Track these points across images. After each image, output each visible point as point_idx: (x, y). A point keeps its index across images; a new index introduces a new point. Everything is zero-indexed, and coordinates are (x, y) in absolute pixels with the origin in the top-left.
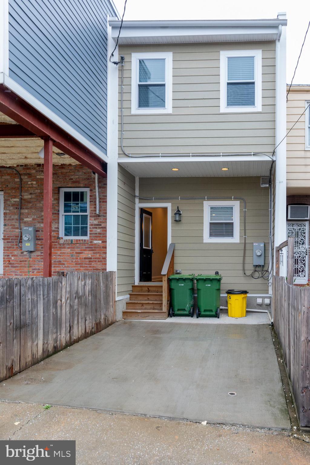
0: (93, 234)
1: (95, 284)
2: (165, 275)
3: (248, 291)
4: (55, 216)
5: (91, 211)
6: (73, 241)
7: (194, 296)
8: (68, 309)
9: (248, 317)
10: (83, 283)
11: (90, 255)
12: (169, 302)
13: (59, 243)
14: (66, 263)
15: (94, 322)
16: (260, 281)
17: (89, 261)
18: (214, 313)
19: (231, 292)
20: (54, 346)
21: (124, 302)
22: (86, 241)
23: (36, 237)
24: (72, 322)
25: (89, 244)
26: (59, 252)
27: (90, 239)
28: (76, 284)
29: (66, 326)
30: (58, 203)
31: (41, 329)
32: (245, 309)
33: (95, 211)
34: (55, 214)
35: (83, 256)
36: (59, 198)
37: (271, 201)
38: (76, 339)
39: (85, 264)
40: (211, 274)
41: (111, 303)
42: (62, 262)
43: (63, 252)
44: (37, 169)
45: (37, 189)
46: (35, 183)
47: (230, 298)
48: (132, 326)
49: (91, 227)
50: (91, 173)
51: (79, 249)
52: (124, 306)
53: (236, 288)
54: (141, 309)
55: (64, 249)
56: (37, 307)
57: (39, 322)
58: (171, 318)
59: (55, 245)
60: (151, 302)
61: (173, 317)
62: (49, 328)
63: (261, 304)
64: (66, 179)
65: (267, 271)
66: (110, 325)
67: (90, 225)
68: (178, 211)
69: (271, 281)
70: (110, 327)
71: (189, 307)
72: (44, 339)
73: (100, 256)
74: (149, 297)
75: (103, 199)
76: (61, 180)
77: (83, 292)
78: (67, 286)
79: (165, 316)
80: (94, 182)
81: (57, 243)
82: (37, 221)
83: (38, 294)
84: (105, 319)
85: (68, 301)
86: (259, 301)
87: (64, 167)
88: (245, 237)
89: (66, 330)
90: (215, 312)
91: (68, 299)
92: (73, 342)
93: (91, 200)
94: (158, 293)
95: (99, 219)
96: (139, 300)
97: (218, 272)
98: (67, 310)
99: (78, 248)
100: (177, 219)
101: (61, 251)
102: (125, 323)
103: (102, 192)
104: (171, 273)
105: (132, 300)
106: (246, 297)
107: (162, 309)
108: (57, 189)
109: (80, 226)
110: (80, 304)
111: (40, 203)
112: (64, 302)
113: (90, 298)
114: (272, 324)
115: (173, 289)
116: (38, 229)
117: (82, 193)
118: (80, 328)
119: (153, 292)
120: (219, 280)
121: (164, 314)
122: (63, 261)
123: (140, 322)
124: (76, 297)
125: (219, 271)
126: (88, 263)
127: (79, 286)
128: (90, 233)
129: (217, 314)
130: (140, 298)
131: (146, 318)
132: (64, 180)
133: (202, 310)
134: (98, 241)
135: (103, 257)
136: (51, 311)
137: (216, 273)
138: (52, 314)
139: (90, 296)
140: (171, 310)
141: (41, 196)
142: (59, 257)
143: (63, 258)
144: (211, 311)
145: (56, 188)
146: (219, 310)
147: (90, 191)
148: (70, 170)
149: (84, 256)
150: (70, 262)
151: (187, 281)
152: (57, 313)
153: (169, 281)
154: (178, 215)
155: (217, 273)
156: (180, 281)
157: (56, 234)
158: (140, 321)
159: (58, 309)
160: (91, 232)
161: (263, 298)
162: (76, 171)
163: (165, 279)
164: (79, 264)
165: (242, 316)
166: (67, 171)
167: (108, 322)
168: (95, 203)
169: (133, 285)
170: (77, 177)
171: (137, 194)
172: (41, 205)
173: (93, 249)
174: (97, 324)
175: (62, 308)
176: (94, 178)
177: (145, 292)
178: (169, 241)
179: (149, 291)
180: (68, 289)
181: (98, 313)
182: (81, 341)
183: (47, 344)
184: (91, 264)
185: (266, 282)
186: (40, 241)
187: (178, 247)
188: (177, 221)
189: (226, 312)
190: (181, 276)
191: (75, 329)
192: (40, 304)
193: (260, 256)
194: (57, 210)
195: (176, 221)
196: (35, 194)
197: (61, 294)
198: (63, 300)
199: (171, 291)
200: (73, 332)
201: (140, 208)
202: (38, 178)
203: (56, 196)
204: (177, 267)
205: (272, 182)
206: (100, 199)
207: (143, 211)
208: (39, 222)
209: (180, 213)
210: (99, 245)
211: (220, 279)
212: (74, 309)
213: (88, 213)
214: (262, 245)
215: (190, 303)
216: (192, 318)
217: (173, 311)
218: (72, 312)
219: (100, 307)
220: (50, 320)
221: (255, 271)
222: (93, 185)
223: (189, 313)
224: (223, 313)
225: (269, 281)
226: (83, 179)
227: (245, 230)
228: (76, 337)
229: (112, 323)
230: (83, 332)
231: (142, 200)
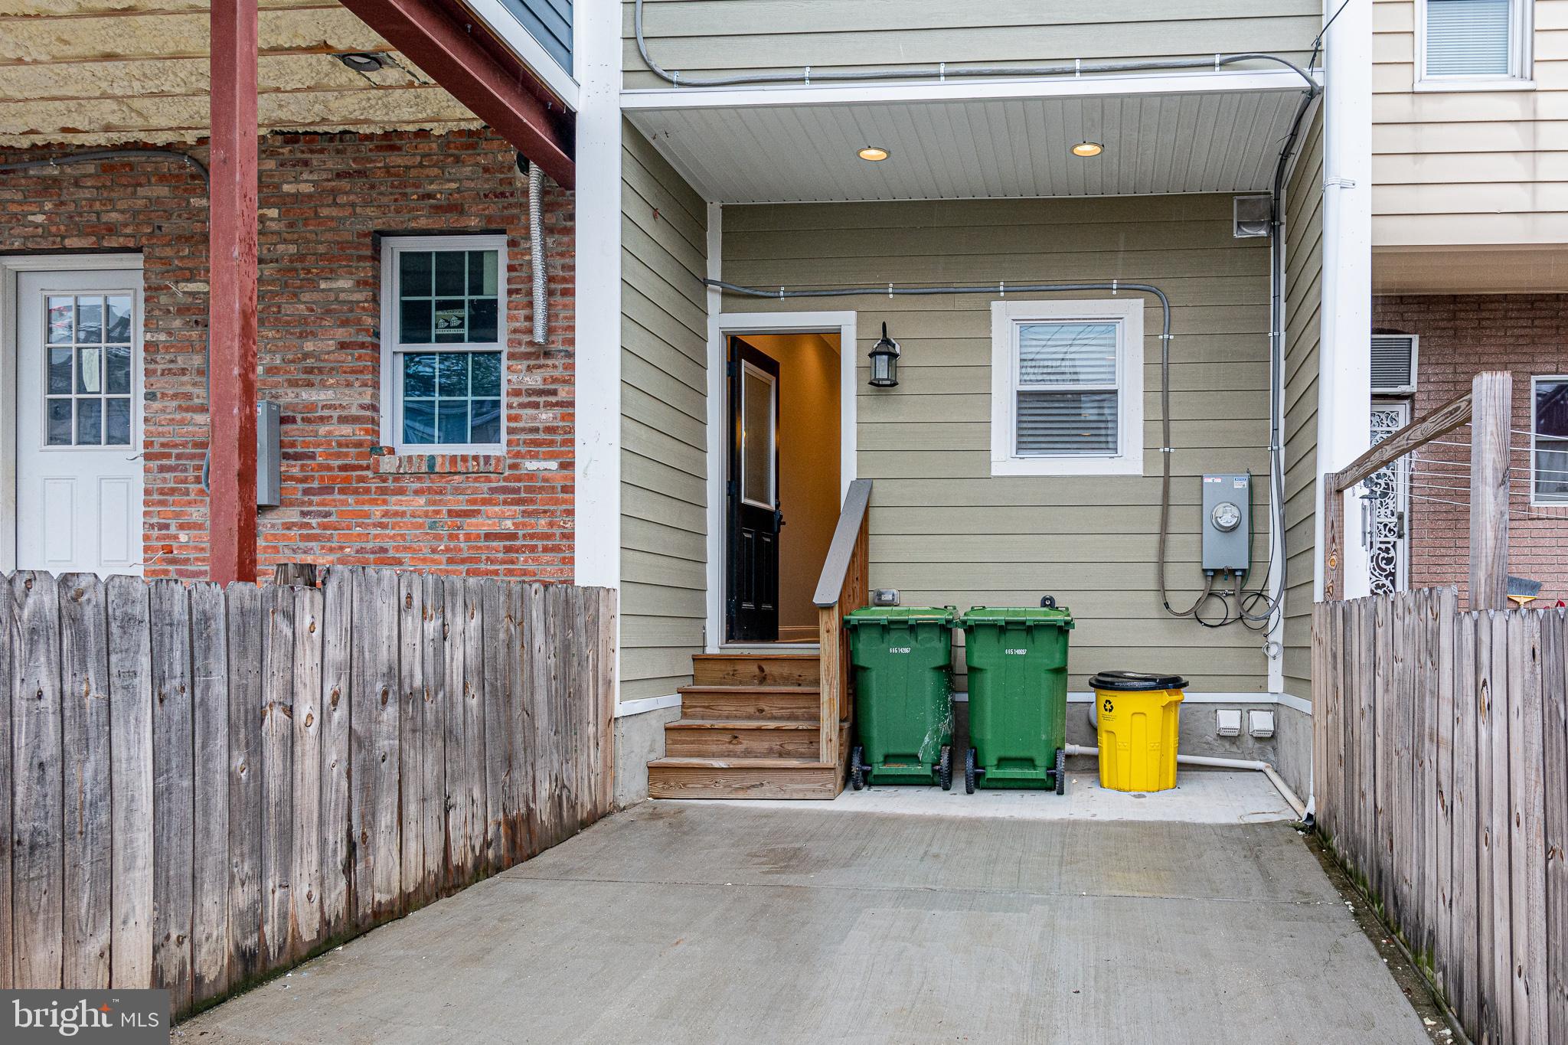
0: (523, 430)
1: (502, 636)
2: (828, 608)
3: (1184, 679)
4: (360, 358)
5: (515, 331)
6: (439, 461)
7: (953, 702)
8: (335, 753)
9: (1186, 788)
10: (432, 627)
11: (509, 524)
12: (846, 725)
13: (376, 472)
14: (406, 556)
15: (495, 816)
16: (1230, 636)
17: (505, 547)
18: (1040, 773)
19: (1112, 683)
20: (237, 946)
21: (657, 725)
22: (493, 462)
23: (282, 444)
24: (363, 816)
25: (507, 473)
26: (377, 511)
27: (509, 452)
28: (386, 630)
29: (323, 842)
30: (376, 300)
31: (140, 863)
32: (1175, 757)
33: (530, 331)
34: (362, 345)
35: (480, 525)
36: (377, 278)
37: (1277, 297)
38: (391, 902)
39: (488, 559)
40: (1027, 607)
41: (591, 729)
42: (391, 554)
43: (394, 508)
44: (283, 154)
45: (285, 241)
46: (273, 213)
47: (1108, 706)
48: (681, 828)
49: (516, 401)
50: (511, 168)
51: (461, 497)
52: (654, 741)
53: (1134, 666)
54: (728, 756)
55: (399, 497)
56: (103, 740)
57: (119, 823)
58: (857, 793)
59: (362, 479)
60: (772, 725)
61: (865, 789)
62: (204, 855)
63: (1236, 734)
64: (405, 195)
65: (1260, 595)
66: (584, 825)
67: (508, 394)
68: (886, 341)
69: (1277, 636)
70: (584, 834)
71: (935, 748)
72: (160, 919)
73: (551, 525)
74: (762, 705)
75: (565, 280)
76: (385, 200)
77: (430, 669)
78: (331, 637)
79: (830, 786)
80: (525, 207)
81: (369, 474)
82: (288, 376)
83: (114, 671)
84: (557, 802)
85: (336, 715)
86: (1229, 720)
87: (398, 143)
88: (1167, 449)
89: (322, 862)
90: (1044, 769)
91: (335, 703)
92: (370, 920)
93: (514, 287)
94: (800, 685)
95: (547, 366)
96: (719, 717)
97: (1051, 599)
98: (332, 758)
99: (457, 491)
100: (882, 374)
101: (385, 508)
102: (655, 816)
103: (560, 249)
104: (857, 601)
105: (693, 717)
106: (1176, 703)
107: (816, 756)
108: (368, 240)
109: (470, 398)
110: (414, 731)
111: (300, 302)
112: (310, 716)
113: (473, 703)
114: (1309, 824)
115: (864, 669)
116: (290, 414)
117: (477, 257)
118: (413, 848)
119: (779, 685)
120: (1062, 630)
121: (827, 775)
122: (397, 549)
123: (720, 814)
124: (385, 694)
125: (1056, 596)
126: (500, 555)
127: (406, 640)
128: (508, 428)
129: (1052, 776)
130: (727, 707)
131: (752, 793)
132: (396, 200)
133: (991, 759)
134: (545, 459)
135: (565, 531)
136: (220, 764)
137: (1044, 605)
138: (220, 780)
139: (472, 690)
140: (856, 761)
141: (303, 269)
142: (379, 531)
143: (393, 537)
144: (1029, 762)
145: (365, 235)
146: (1061, 759)
147: (508, 246)
148: (423, 156)
149: (483, 525)
150: (425, 550)
151: (925, 635)
152: (259, 775)
153: (850, 631)
154: (885, 357)
155: (1048, 603)
156: (894, 636)
157: (367, 431)
158: (721, 808)
159: (267, 754)
160: (513, 425)
161: (1245, 709)
162: (450, 160)
163: (830, 624)
164: (463, 561)
165: (1162, 786)
166: (409, 164)
167: (574, 815)
168: (528, 299)
169: (698, 652)
170: (454, 186)
171: (714, 271)
172: (302, 307)
173: (523, 495)
174: (512, 825)
175: (298, 749)
176: (526, 192)
177: (746, 684)
178: (849, 472)
179: (763, 680)
180: (336, 653)
181: (516, 774)
182: (417, 909)
183: (187, 945)
184: (512, 562)
185: (1258, 640)
186: (300, 462)
187: (882, 493)
188: (881, 388)
189: (1091, 765)
190: (900, 613)
191: (382, 853)
192: (127, 722)
193: (1233, 528)
194: (367, 330)
195: (878, 385)
196: (277, 261)
197: (288, 677)
198: (305, 708)
199: (854, 676)
200: (370, 871)
201: (726, 334)
202: (288, 195)
203: (365, 268)
204: (881, 579)
205: (1284, 218)
206: (550, 279)
207: (738, 348)
208: (293, 384)
209: (891, 349)
210: (545, 480)
211: (1067, 623)
212: (378, 754)
213: (501, 345)
214: (1242, 484)
215: (937, 731)
216: (947, 793)
217: (863, 761)
218: (365, 770)
219: (529, 746)
220: (206, 813)
221: (1210, 594)
222: (519, 220)
223: (934, 771)
224: (1078, 772)
225: (1271, 638)
226: (478, 194)
227: (1166, 421)
228: (389, 891)
229: (595, 817)
230: (434, 863)
231: (733, 297)
